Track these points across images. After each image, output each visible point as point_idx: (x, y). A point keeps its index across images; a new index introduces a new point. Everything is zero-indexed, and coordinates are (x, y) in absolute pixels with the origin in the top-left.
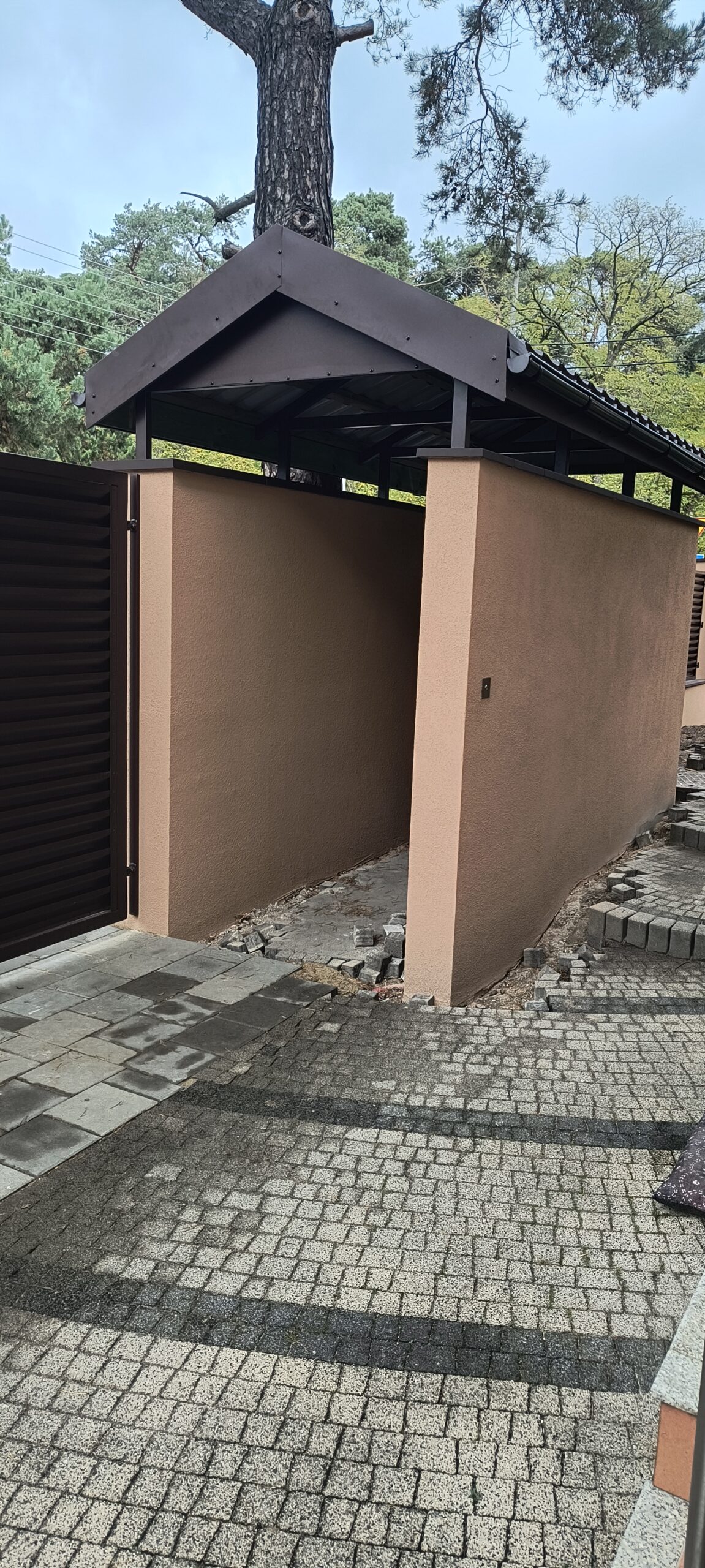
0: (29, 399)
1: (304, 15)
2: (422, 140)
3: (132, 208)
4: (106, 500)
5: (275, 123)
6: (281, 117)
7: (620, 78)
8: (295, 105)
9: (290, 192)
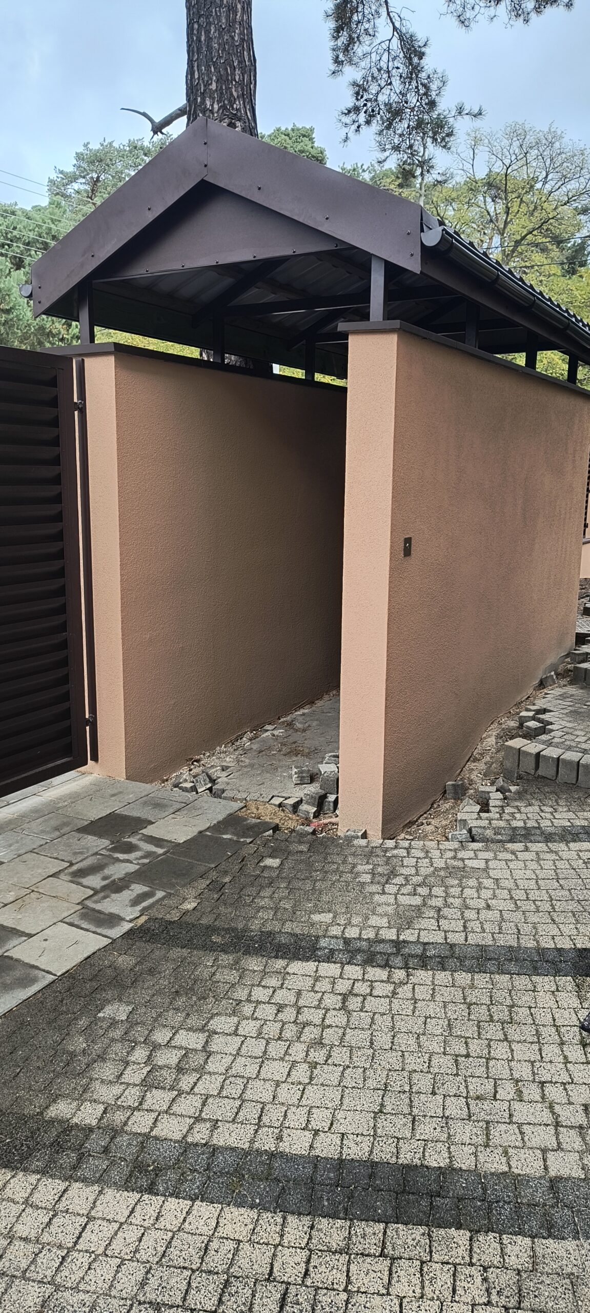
2: (337, 61)
3: (90, 146)
4: (53, 382)
5: (203, 38)
6: (208, 32)
8: (220, 21)
9: (218, 102)
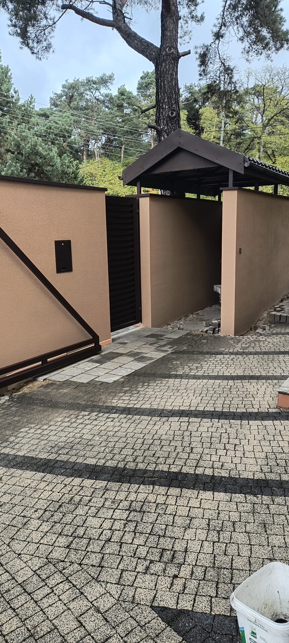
0: (51, 165)
1: (170, 51)
2: (200, 75)
3: (69, 81)
4: (132, 206)
5: (162, 85)
6: (164, 83)
7: (267, 52)
8: (168, 79)
9: (168, 105)
